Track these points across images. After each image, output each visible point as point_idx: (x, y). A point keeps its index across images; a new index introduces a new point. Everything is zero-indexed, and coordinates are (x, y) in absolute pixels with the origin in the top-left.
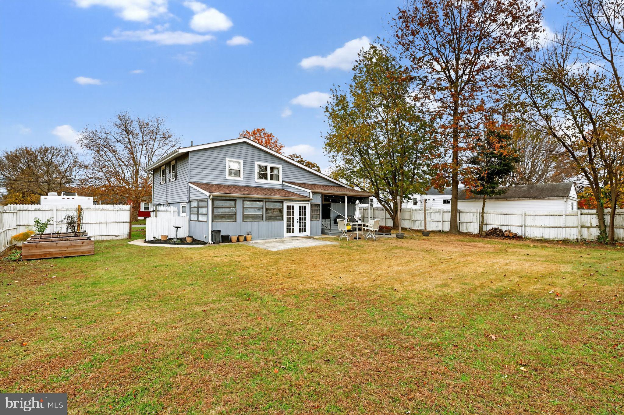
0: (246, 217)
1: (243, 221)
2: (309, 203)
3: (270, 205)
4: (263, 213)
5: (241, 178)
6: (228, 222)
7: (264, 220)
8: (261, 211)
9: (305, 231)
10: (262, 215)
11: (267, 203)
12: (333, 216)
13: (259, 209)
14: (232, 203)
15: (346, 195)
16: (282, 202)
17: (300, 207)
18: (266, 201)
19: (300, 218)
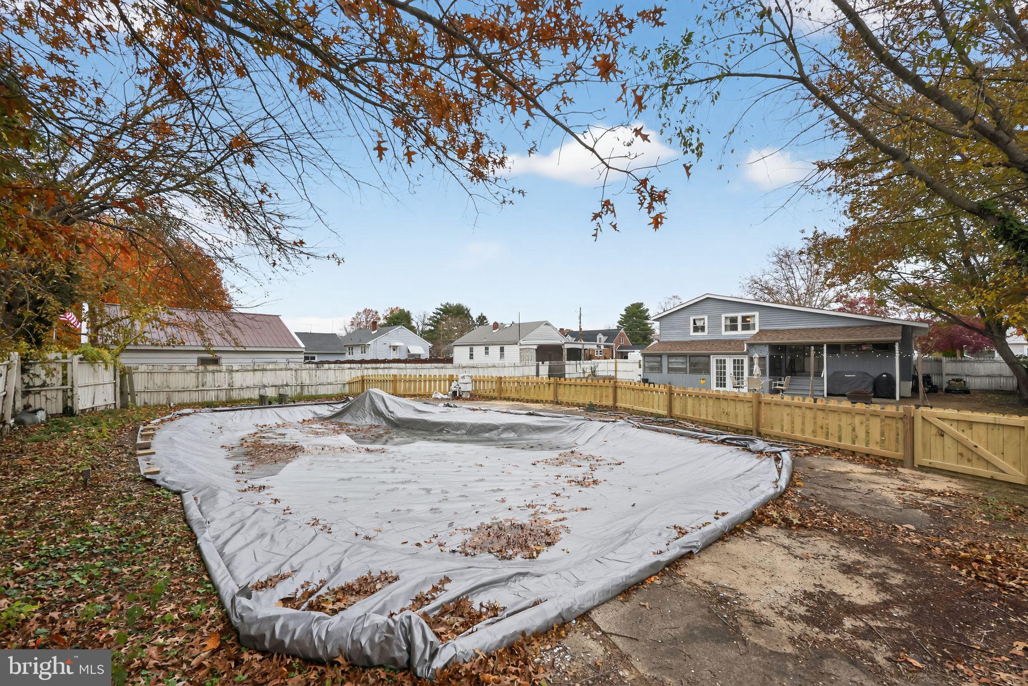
0: (670, 370)
1: (668, 373)
2: (747, 356)
3: (696, 360)
4: (686, 366)
5: (706, 333)
7: (688, 373)
11: (692, 358)
13: (683, 363)
14: (659, 359)
16: (708, 356)
17: (734, 361)
18: (689, 356)
19: (734, 372)
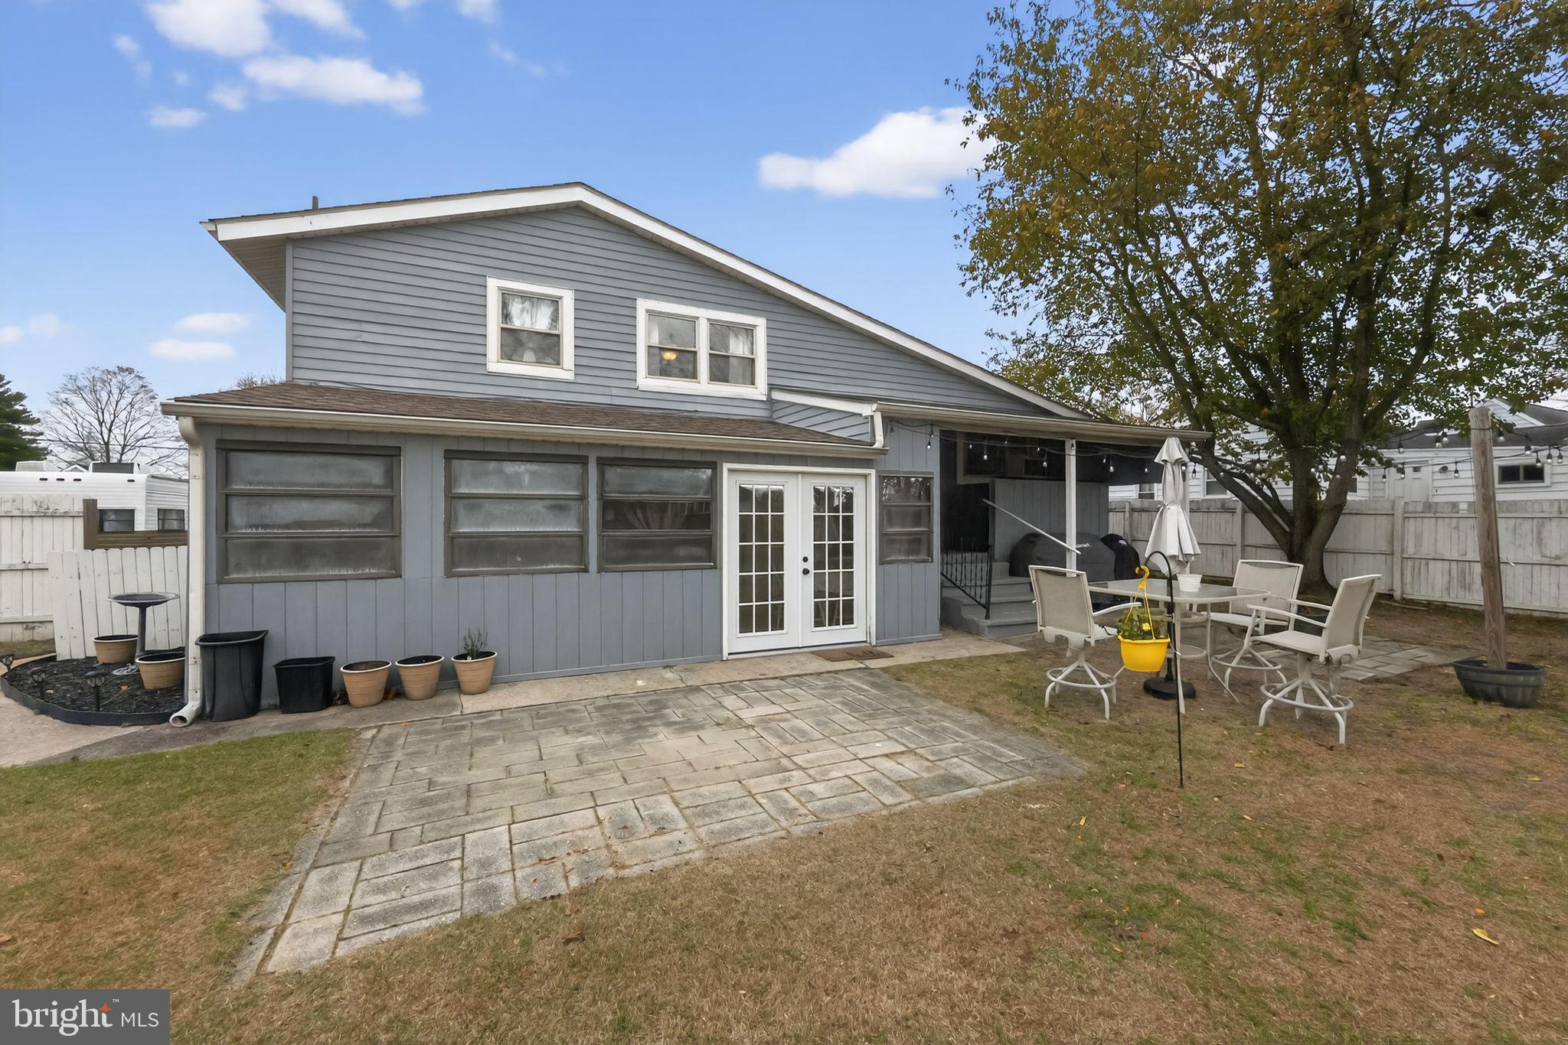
0: (467, 550)
1: (449, 574)
2: (873, 472)
4: (584, 522)
5: (564, 370)
6: (344, 579)
7: (593, 565)
8: (573, 514)
9: (849, 620)
10: (582, 538)
11: (613, 474)
12: (1002, 538)
13: (558, 505)
14: (372, 471)
15: (1072, 436)
17: (818, 491)
18: (603, 463)
19: (819, 549)
